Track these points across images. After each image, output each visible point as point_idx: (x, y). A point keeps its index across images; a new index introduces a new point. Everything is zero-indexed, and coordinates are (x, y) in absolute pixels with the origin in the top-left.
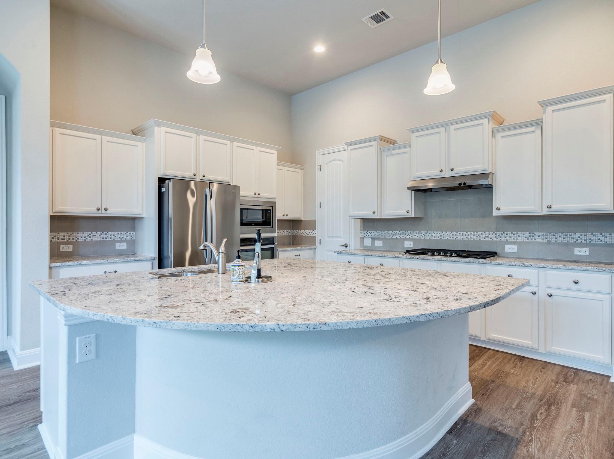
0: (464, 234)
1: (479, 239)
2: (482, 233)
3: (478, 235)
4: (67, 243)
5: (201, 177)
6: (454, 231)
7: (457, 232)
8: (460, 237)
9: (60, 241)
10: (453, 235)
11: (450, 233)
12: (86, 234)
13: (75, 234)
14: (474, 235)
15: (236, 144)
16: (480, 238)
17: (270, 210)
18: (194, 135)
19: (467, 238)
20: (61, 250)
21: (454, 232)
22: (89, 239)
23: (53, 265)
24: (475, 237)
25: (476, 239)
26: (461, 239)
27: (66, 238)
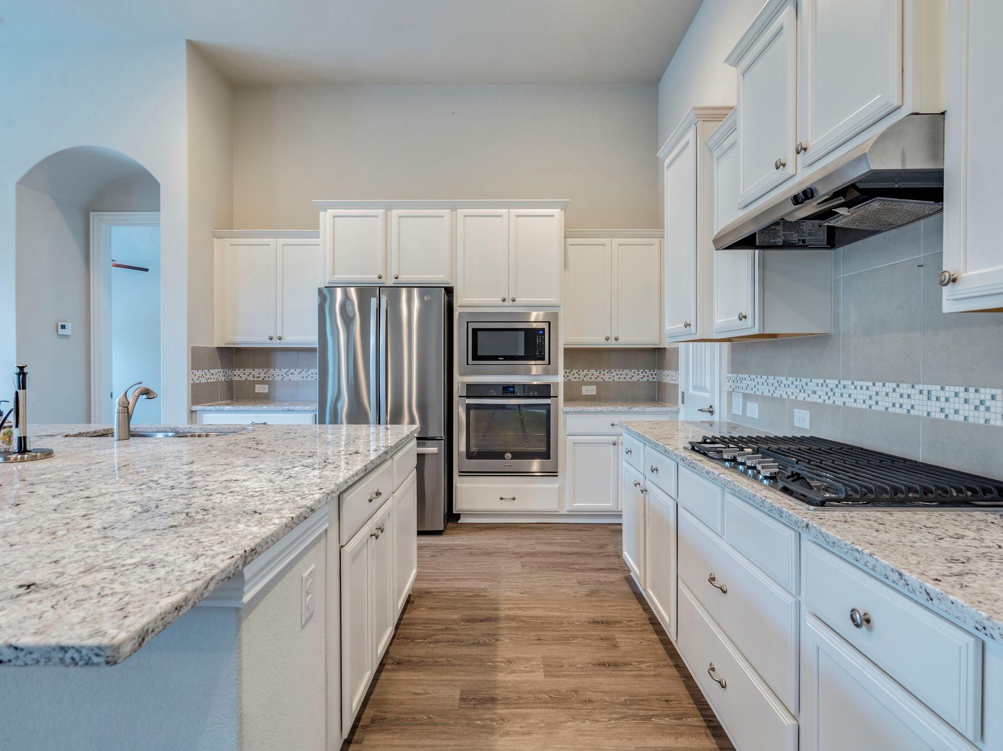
0: (933, 393)
1: (982, 421)
2: (994, 391)
3: (982, 402)
4: (263, 382)
5: (394, 280)
6: (904, 383)
7: (913, 387)
8: (922, 407)
9: (256, 379)
10: (901, 396)
11: (894, 390)
12: (284, 371)
13: (271, 370)
14: (966, 401)
15: (461, 212)
16: (988, 415)
17: (543, 330)
18: (381, 212)
19: (942, 410)
20: (257, 391)
21: (905, 385)
22: (287, 378)
23: (194, 408)
24: (966, 410)
25: (971, 420)
26: (925, 414)
27: (262, 376)
